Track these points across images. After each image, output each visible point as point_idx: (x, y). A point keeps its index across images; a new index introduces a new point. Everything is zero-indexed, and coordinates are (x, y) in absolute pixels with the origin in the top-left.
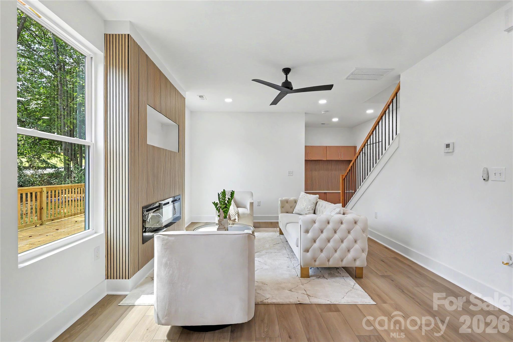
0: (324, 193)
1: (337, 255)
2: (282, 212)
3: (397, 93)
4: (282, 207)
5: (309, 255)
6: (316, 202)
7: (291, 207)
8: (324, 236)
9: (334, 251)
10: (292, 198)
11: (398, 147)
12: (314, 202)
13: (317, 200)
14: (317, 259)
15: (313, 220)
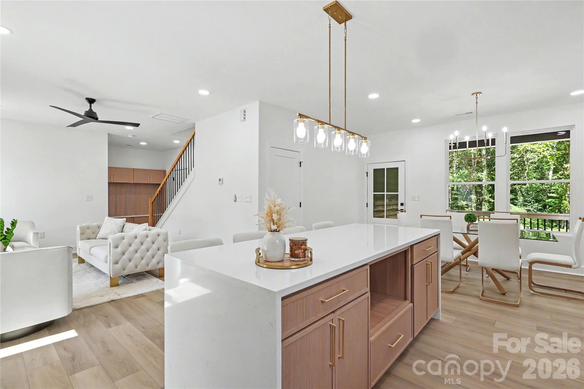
0: (131, 217)
1: (143, 262)
2: (81, 239)
3: (193, 136)
4: (82, 234)
5: (118, 266)
6: (123, 225)
7: (93, 233)
8: (132, 249)
9: (141, 259)
10: (94, 224)
11: (194, 178)
12: (120, 225)
13: (124, 222)
14: (126, 268)
15: (123, 237)
